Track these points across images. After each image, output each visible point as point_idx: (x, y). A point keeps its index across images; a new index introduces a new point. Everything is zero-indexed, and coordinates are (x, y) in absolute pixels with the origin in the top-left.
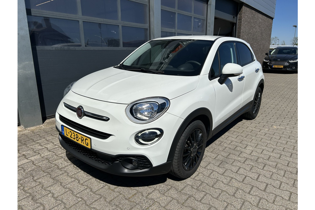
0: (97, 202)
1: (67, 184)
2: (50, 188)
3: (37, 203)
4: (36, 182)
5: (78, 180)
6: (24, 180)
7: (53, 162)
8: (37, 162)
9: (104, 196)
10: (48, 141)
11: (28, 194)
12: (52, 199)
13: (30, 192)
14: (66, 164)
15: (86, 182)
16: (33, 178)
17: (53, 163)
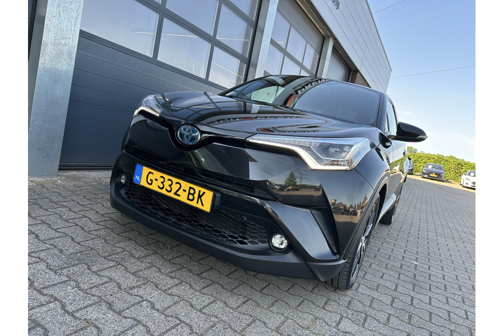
0: (250, 327)
1: (169, 288)
2: (136, 290)
3: (126, 318)
4: (99, 275)
5: (186, 283)
6: (70, 269)
7: (115, 243)
8: (82, 240)
9: (259, 318)
10: (83, 206)
11: (95, 298)
12: (156, 314)
13: (97, 294)
14: (146, 252)
15: (205, 288)
16: (89, 268)
17: (117, 245)
